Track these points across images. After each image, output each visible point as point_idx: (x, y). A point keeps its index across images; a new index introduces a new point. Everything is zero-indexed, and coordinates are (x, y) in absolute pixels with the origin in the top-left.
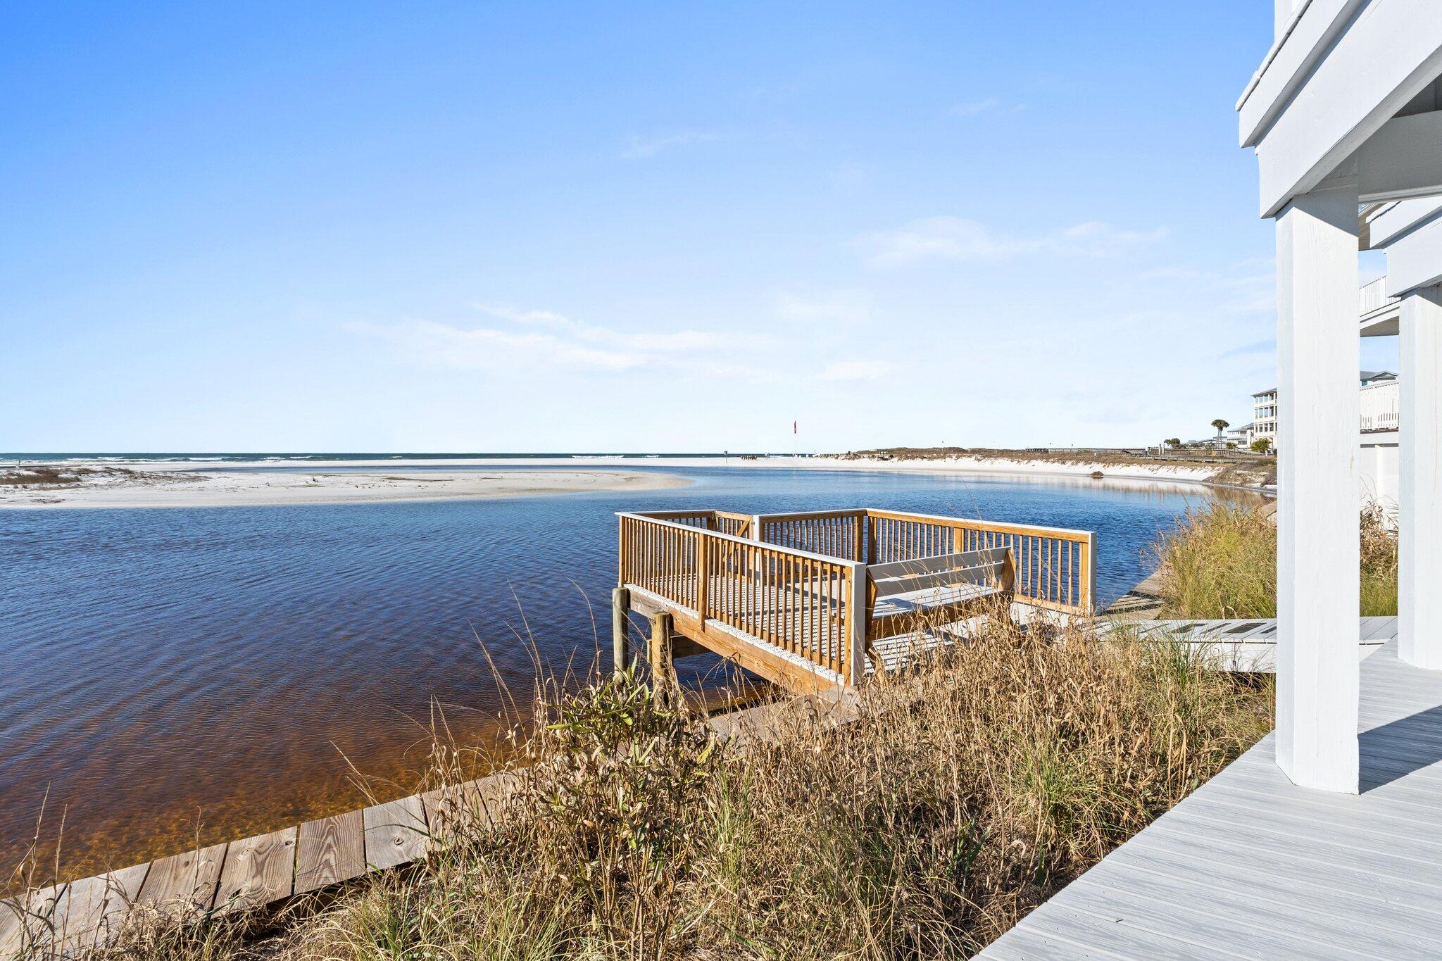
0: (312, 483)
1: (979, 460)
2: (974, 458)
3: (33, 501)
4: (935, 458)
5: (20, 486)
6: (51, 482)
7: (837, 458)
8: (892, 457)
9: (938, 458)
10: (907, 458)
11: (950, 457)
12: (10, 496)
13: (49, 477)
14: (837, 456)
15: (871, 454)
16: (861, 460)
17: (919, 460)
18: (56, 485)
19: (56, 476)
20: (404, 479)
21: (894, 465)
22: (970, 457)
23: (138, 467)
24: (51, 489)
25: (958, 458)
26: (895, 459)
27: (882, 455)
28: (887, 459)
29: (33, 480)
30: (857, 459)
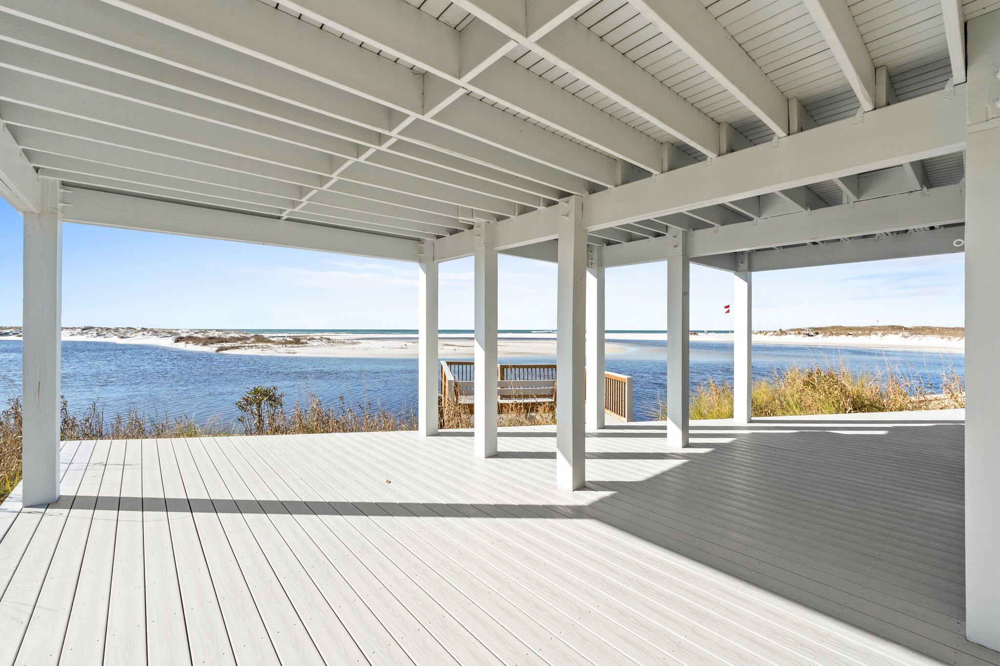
0: (405, 346)
1: (906, 337)
2: (900, 335)
3: (286, 353)
4: (860, 335)
5: (284, 345)
6: (296, 344)
7: (766, 334)
8: (817, 333)
9: (863, 335)
10: (832, 334)
11: (876, 334)
12: (279, 350)
13: (297, 341)
14: (766, 333)
15: (799, 331)
16: (788, 336)
17: (844, 337)
18: (297, 345)
19: (299, 341)
20: (453, 345)
21: (819, 340)
22: (897, 334)
23: (333, 336)
24: (295, 347)
25: (884, 335)
26: (820, 336)
27: (808, 332)
28: (812, 336)
29: (290, 342)
30: (784, 335)
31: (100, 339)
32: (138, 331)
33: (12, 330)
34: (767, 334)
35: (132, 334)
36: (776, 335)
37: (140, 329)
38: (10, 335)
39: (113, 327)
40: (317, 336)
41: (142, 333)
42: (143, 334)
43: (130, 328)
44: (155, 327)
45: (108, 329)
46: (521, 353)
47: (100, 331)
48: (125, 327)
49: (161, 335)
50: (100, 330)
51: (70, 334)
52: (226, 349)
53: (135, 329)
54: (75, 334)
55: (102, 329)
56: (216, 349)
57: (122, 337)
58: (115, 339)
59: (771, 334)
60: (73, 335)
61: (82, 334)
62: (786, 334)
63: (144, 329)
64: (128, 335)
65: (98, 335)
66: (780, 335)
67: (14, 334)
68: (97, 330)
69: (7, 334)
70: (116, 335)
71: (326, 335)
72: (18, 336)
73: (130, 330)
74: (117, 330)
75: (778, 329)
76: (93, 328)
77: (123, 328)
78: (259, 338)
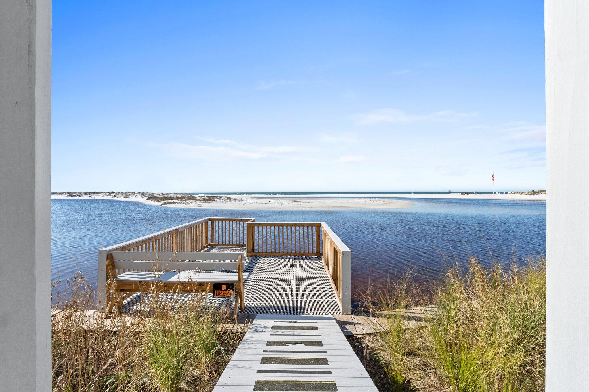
0: (269, 202)
7: (521, 194)
29: (207, 200)
30: (537, 194)
31: (116, 198)
33: (77, 194)
34: (523, 194)
35: (131, 195)
36: (530, 194)
37: (137, 193)
38: (76, 196)
40: (223, 196)
42: (136, 196)
43: (132, 192)
44: (144, 192)
45: (121, 193)
46: (339, 207)
47: (117, 194)
48: (130, 192)
49: (144, 196)
51: (102, 196)
52: (166, 204)
54: (105, 196)
56: (161, 204)
58: (122, 199)
59: (526, 194)
60: (104, 196)
61: (108, 196)
62: (538, 194)
64: (129, 196)
66: (534, 195)
67: (78, 196)
69: (75, 196)
70: (124, 196)
71: (228, 196)
72: (79, 197)
74: (125, 193)
75: (531, 190)
76: (115, 192)
77: (129, 192)
78: (192, 198)
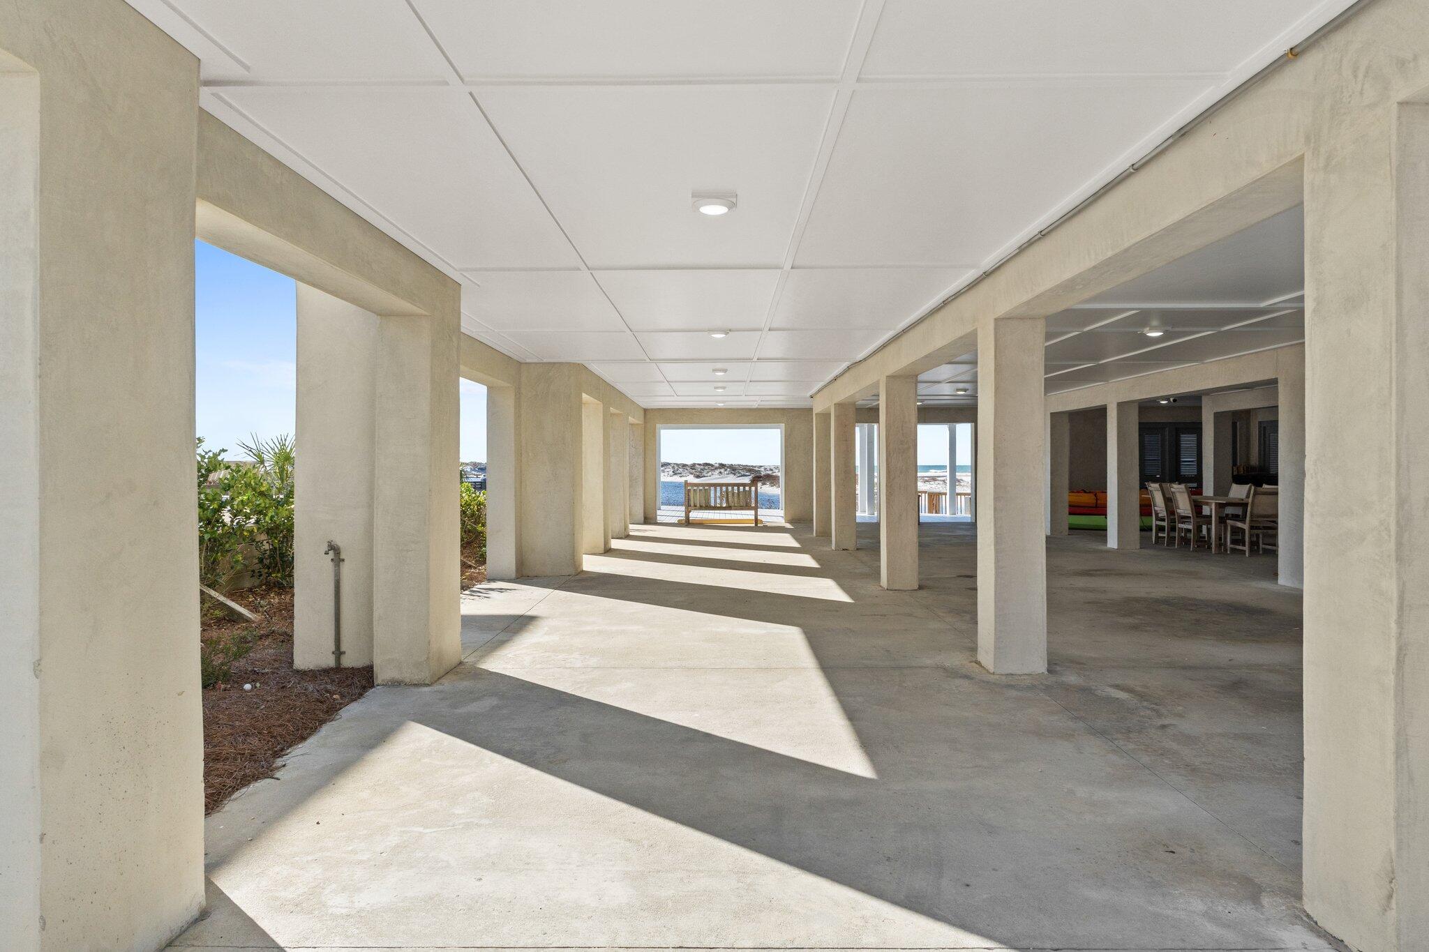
32: (716, 468)
35: (708, 472)
37: (717, 465)
39: (689, 463)
41: (719, 470)
43: (707, 464)
44: (735, 462)
45: (684, 466)
48: (702, 462)
49: (739, 473)
50: (676, 468)
53: (712, 465)
55: (678, 465)
57: (698, 477)
58: (691, 479)
63: (722, 466)
64: (704, 474)
65: (675, 473)
68: (673, 467)
70: (692, 474)
73: (706, 468)
74: (693, 466)
76: (669, 464)
77: (700, 464)
